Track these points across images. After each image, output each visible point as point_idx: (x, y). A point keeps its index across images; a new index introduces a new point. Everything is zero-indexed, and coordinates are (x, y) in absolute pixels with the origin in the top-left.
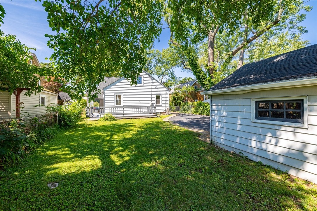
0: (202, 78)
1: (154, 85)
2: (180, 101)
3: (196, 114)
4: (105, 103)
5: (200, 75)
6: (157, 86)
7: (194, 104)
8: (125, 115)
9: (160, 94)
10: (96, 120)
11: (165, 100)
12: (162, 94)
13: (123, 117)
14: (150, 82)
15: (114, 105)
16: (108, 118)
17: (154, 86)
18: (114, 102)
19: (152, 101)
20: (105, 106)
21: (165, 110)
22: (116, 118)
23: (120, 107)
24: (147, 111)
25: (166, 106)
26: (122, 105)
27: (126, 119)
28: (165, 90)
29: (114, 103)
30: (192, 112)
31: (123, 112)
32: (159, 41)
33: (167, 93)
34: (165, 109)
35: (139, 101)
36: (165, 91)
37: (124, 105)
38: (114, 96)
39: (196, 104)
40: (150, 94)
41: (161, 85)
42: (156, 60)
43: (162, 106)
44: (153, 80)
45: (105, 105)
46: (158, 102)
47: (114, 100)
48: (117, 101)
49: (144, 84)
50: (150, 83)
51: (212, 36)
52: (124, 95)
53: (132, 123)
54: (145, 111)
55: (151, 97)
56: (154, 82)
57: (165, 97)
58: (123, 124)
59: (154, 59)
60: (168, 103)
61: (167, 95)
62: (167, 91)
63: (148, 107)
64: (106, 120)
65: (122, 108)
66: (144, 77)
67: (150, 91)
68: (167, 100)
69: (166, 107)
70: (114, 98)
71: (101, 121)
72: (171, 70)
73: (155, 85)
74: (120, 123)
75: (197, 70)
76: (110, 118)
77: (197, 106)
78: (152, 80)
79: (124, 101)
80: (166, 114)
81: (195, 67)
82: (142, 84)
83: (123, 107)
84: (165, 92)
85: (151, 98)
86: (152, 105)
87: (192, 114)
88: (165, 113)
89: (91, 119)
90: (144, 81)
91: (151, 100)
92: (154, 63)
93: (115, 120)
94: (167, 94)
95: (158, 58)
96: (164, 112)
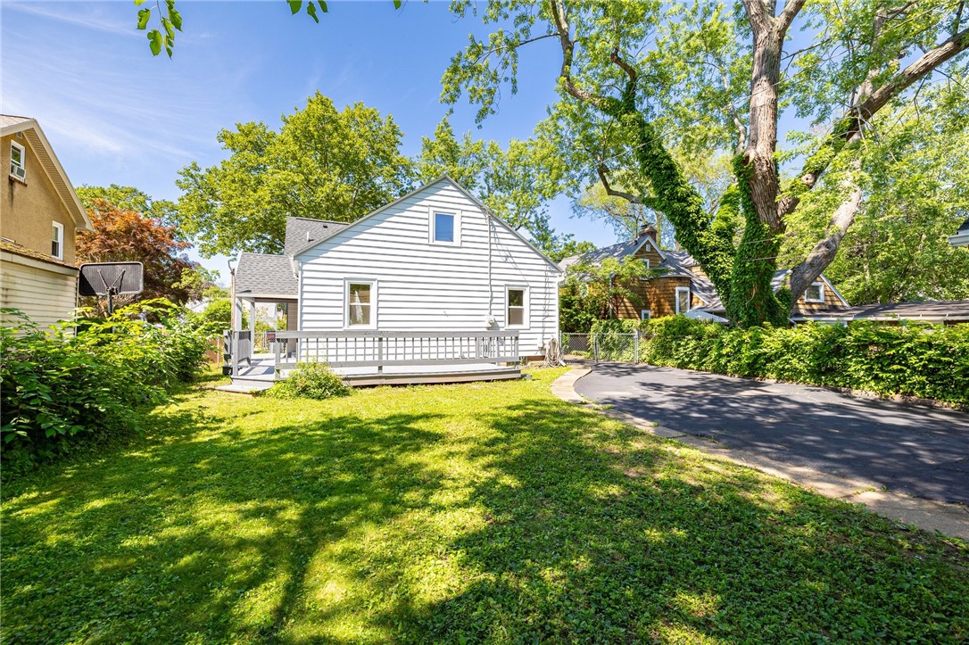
0: (694, 222)
1: (500, 247)
2: (589, 316)
3: (663, 365)
4: (302, 314)
5: (688, 208)
6: (513, 254)
7: (652, 325)
8: (387, 370)
9: (525, 284)
10: (256, 394)
11: (541, 307)
12: (531, 284)
13: (380, 378)
14: (487, 234)
15: (341, 324)
16: (308, 383)
17: (503, 253)
18: (341, 310)
19: (493, 312)
20: (301, 328)
21: (542, 349)
22: (345, 384)
23: (366, 333)
24: (472, 349)
25: (547, 330)
26: (372, 326)
27: (393, 386)
28: (544, 268)
29: (341, 317)
30: (644, 356)
31: (380, 355)
32: (514, 91)
33: (551, 279)
34: (544, 344)
35: (441, 312)
36: (543, 273)
37: (381, 324)
38: (341, 290)
39: (660, 325)
40: (487, 282)
41: (528, 249)
42: (489, 176)
43: (532, 330)
44: (498, 229)
45: (305, 324)
46: (515, 317)
47: (341, 303)
48: (352, 309)
49: (464, 244)
50: (487, 240)
51: (775, 29)
52: (381, 284)
53: (426, 417)
54: (465, 349)
55: (489, 294)
56: (500, 235)
57: (543, 296)
58: (379, 422)
59: (482, 174)
60: (553, 319)
61: (551, 291)
62: (549, 274)
63: (477, 336)
64: (298, 395)
65: (377, 339)
66: (465, 214)
67: (487, 270)
68: (551, 308)
69: (546, 336)
70: (341, 297)
71: (280, 395)
72: (539, 210)
73: (505, 248)
74: (365, 415)
75: (678, 189)
76: (320, 386)
77: (665, 334)
78: (494, 226)
79: (381, 311)
80: (544, 362)
81: (669, 177)
82: (456, 242)
83: (380, 336)
84: (543, 279)
85: (488, 300)
86: (493, 326)
87: (641, 365)
88: (543, 358)
89: (236, 386)
90: (464, 232)
91: (487, 306)
92: (481, 187)
93: (343, 393)
94: (550, 285)
95: (496, 171)
96: (539, 354)
